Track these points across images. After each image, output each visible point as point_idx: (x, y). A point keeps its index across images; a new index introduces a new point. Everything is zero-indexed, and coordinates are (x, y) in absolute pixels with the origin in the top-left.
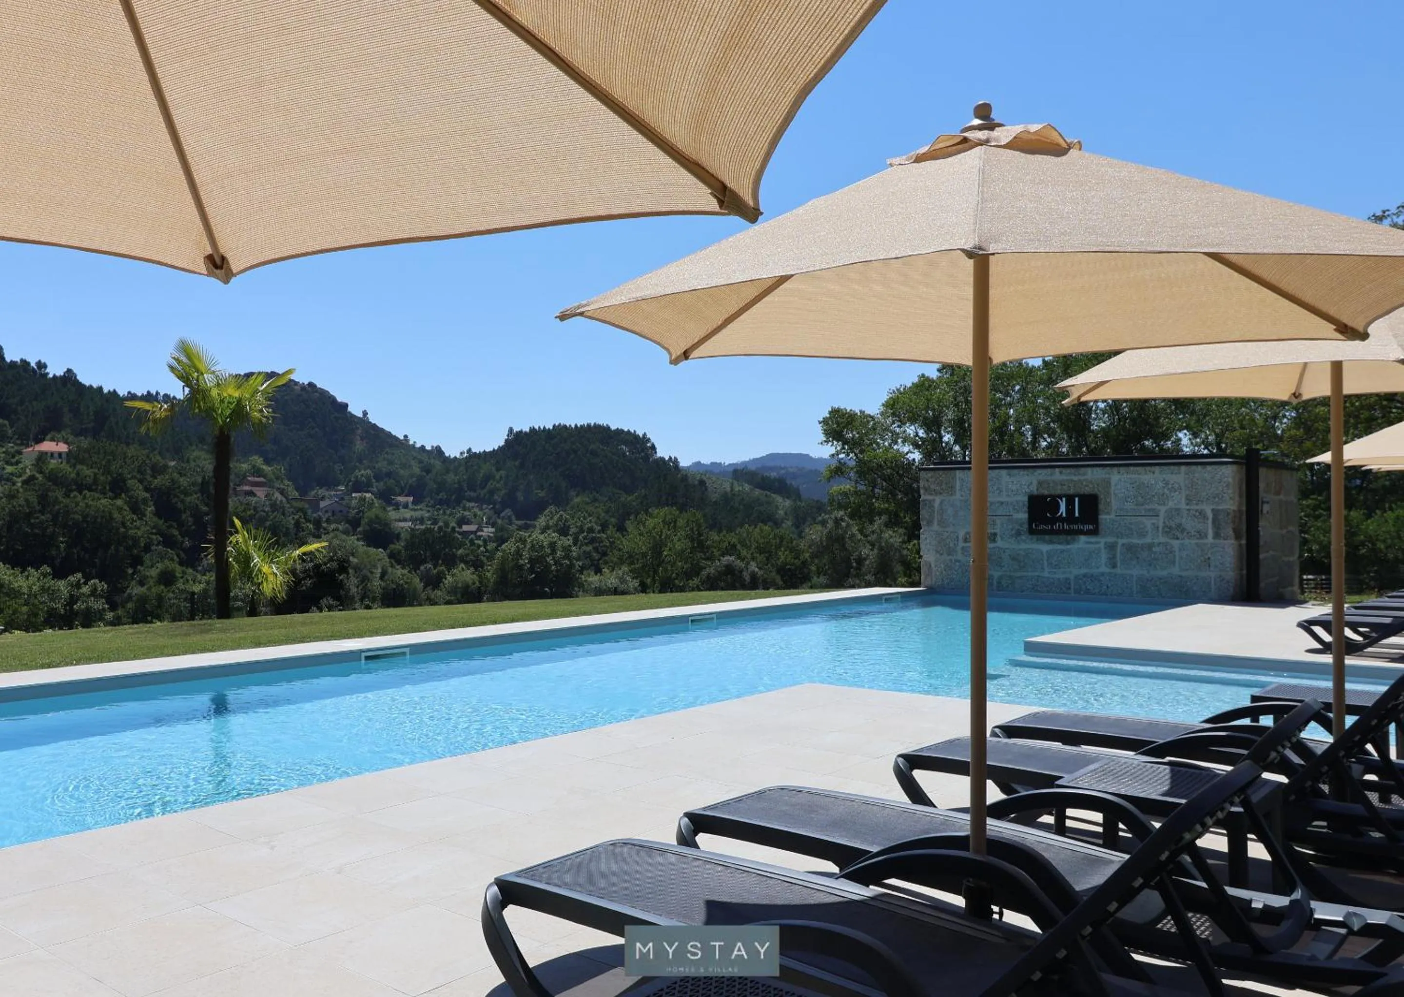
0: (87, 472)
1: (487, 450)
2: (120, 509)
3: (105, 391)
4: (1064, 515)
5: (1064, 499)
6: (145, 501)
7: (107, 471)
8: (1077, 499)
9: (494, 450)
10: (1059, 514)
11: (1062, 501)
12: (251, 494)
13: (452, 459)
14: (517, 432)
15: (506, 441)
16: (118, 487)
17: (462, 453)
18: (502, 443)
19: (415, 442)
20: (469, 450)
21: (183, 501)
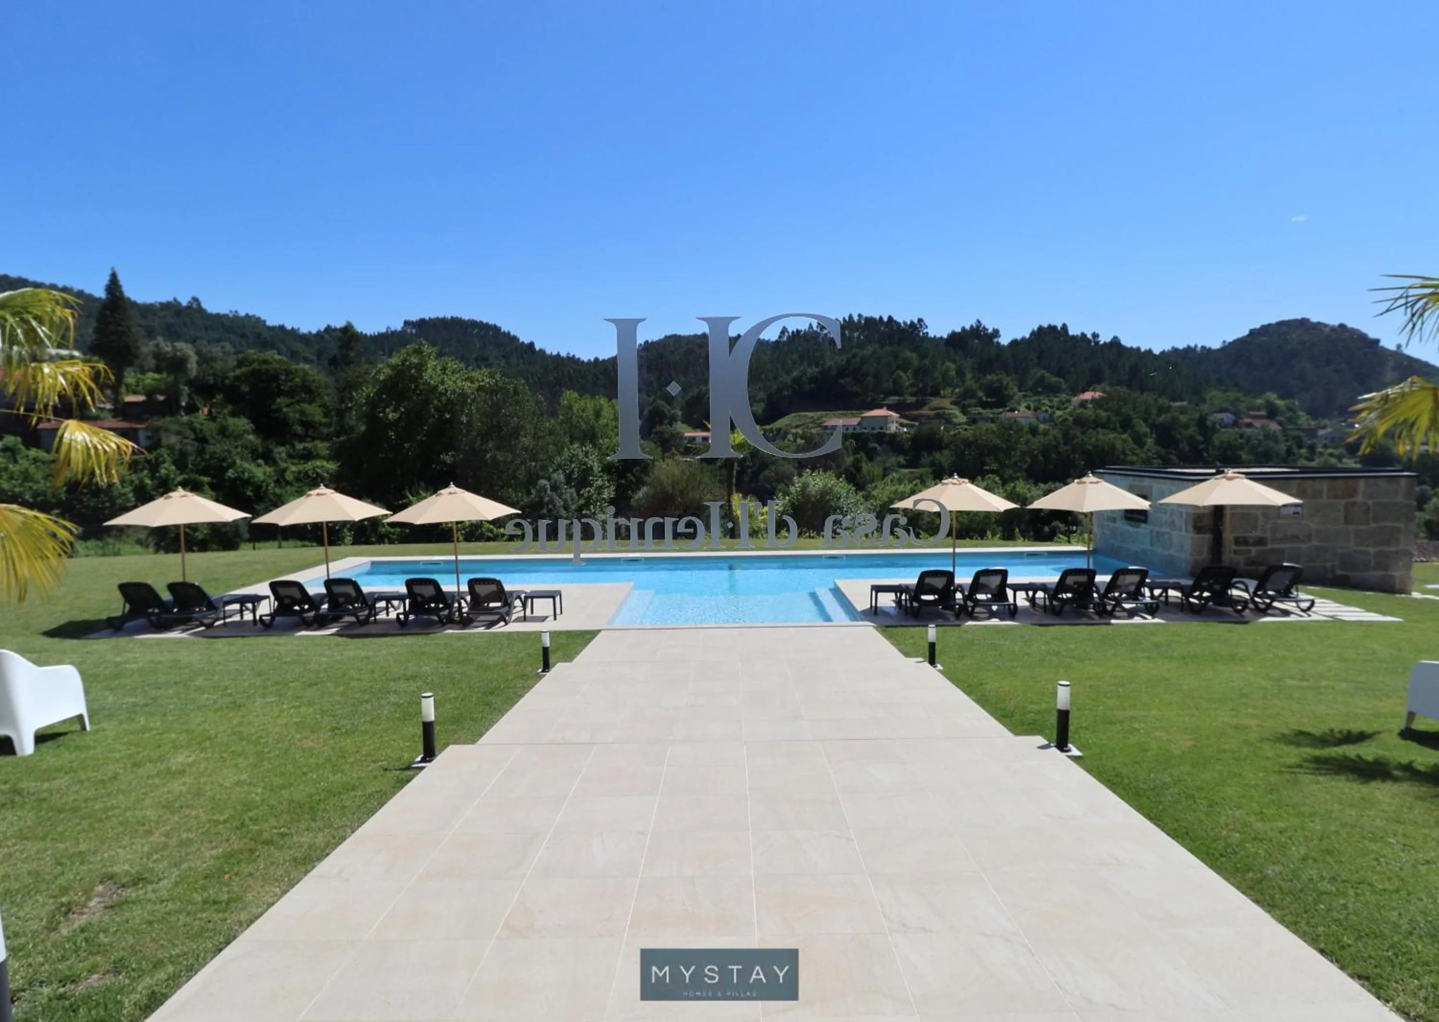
0: (1103, 414)
2: (1124, 441)
3: (1143, 350)
6: (1145, 435)
7: (1118, 413)
12: (1249, 425)
16: (1126, 425)
21: (1180, 434)
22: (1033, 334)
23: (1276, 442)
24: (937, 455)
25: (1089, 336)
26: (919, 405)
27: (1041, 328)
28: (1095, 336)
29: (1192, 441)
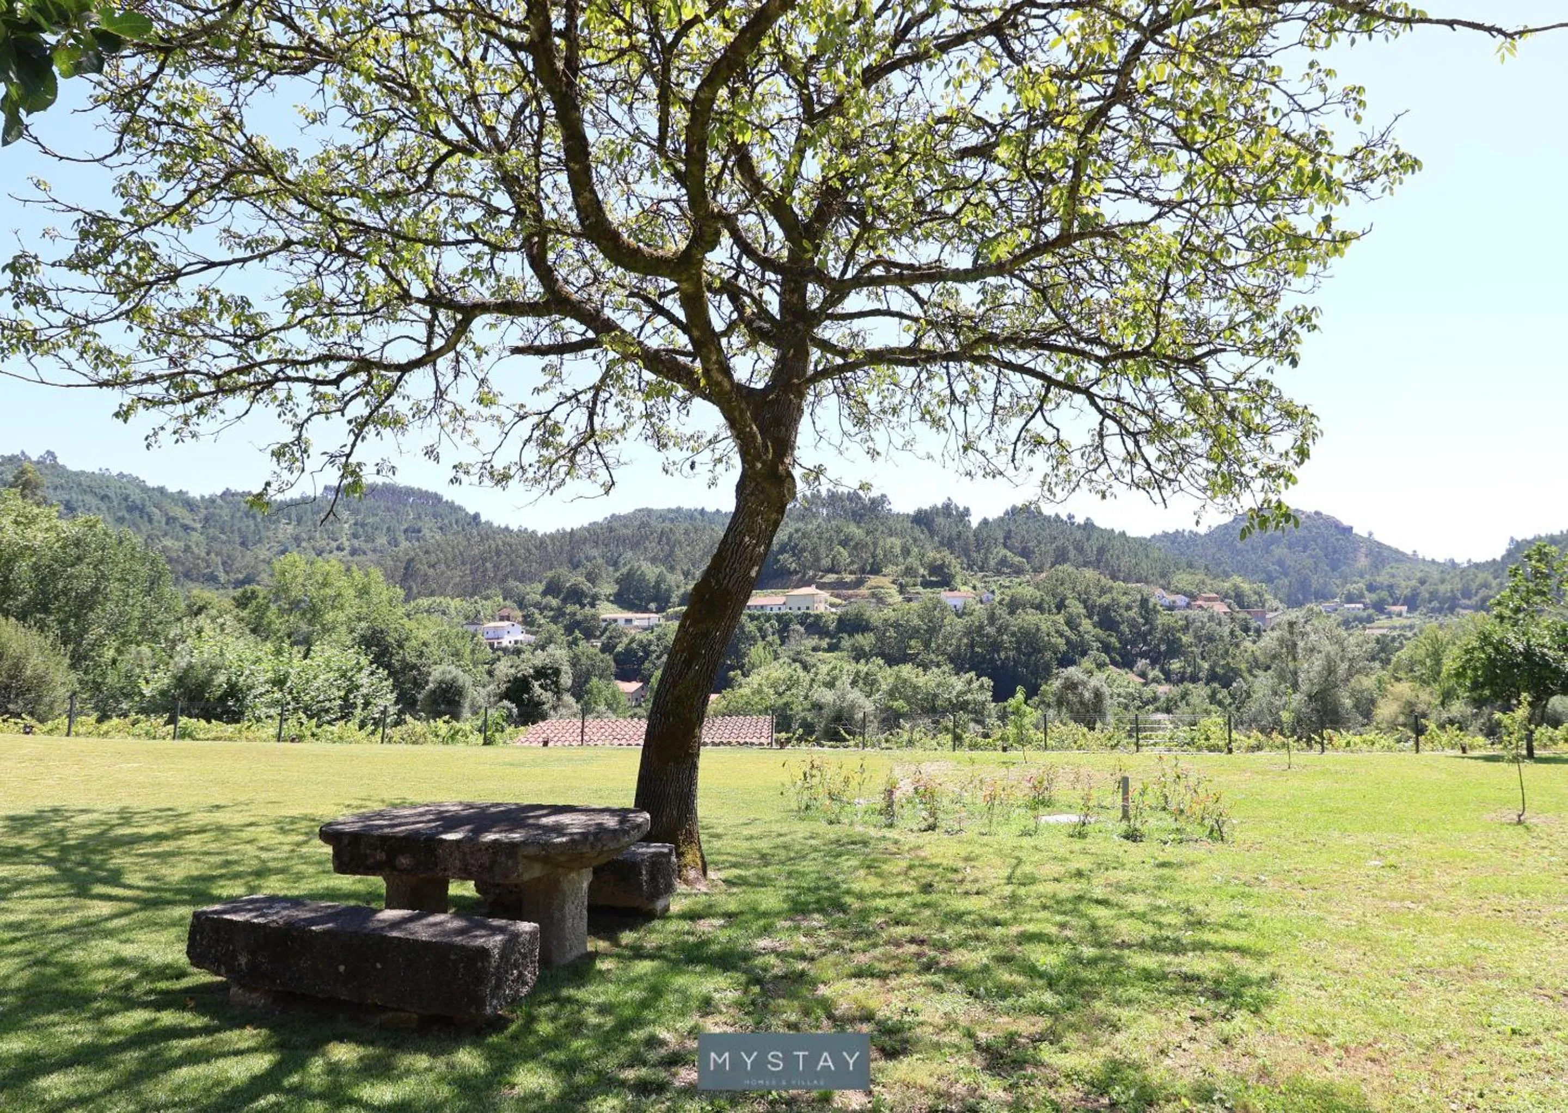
3: (1116, 532)
12: (1199, 608)
21: (1121, 615)
22: (1007, 513)
23: (1220, 624)
24: (859, 637)
25: (1065, 518)
26: (859, 583)
27: (1014, 508)
28: (1070, 517)
29: (1133, 624)
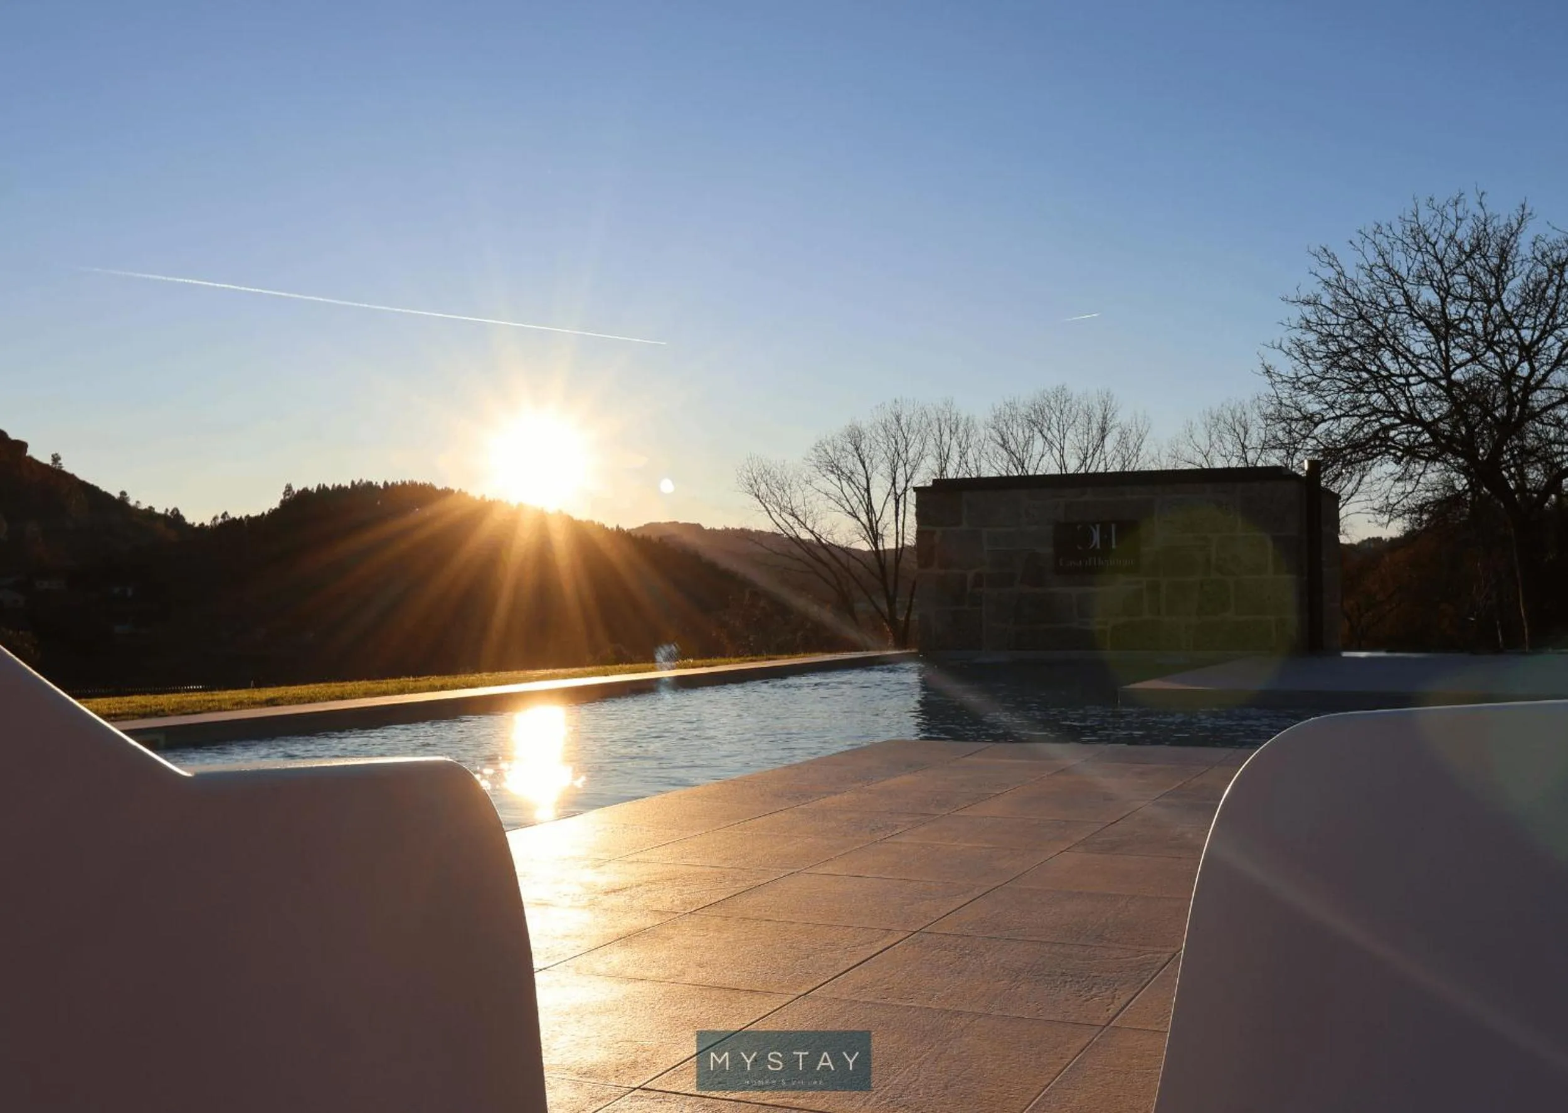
1: (252, 515)
4: (1098, 547)
5: (1098, 526)
8: (1113, 527)
9: (263, 514)
10: (1092, 546)
11: (1095, 528)
13: (197, 528)
14: (298, 492)
15: (283, 502)
17: (215, 518)
18: (276, 504)
19: (138, 502)
20: (224, 515)
